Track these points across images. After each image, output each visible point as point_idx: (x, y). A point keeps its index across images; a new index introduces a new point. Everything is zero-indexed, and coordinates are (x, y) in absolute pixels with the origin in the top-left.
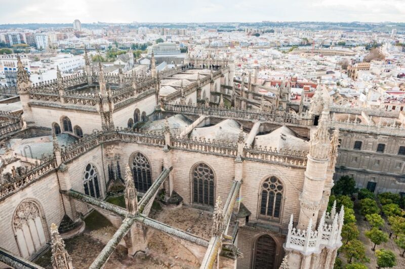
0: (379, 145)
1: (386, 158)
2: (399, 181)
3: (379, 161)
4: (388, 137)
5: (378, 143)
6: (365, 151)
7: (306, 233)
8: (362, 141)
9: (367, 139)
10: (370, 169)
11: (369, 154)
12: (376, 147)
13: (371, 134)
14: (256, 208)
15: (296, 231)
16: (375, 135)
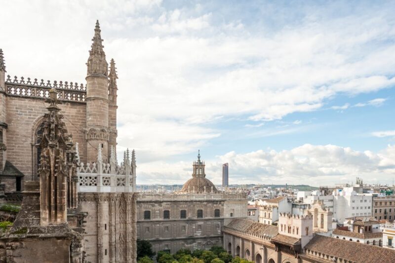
0: (165, 211)
1: (172, 223)
2: (187, 244)
3: (167, 227)
4: (170, 203)
5: (163, 210)
6: (154, 220)
7: (97, 167)
8: (150, 210)
9: (153, 208)
10: (163, 237)
11: (159, 222)
12: (162, 214)
13: (156, 202)
14: (31, 166)
15: (85, 166)
16: (160, 203)
